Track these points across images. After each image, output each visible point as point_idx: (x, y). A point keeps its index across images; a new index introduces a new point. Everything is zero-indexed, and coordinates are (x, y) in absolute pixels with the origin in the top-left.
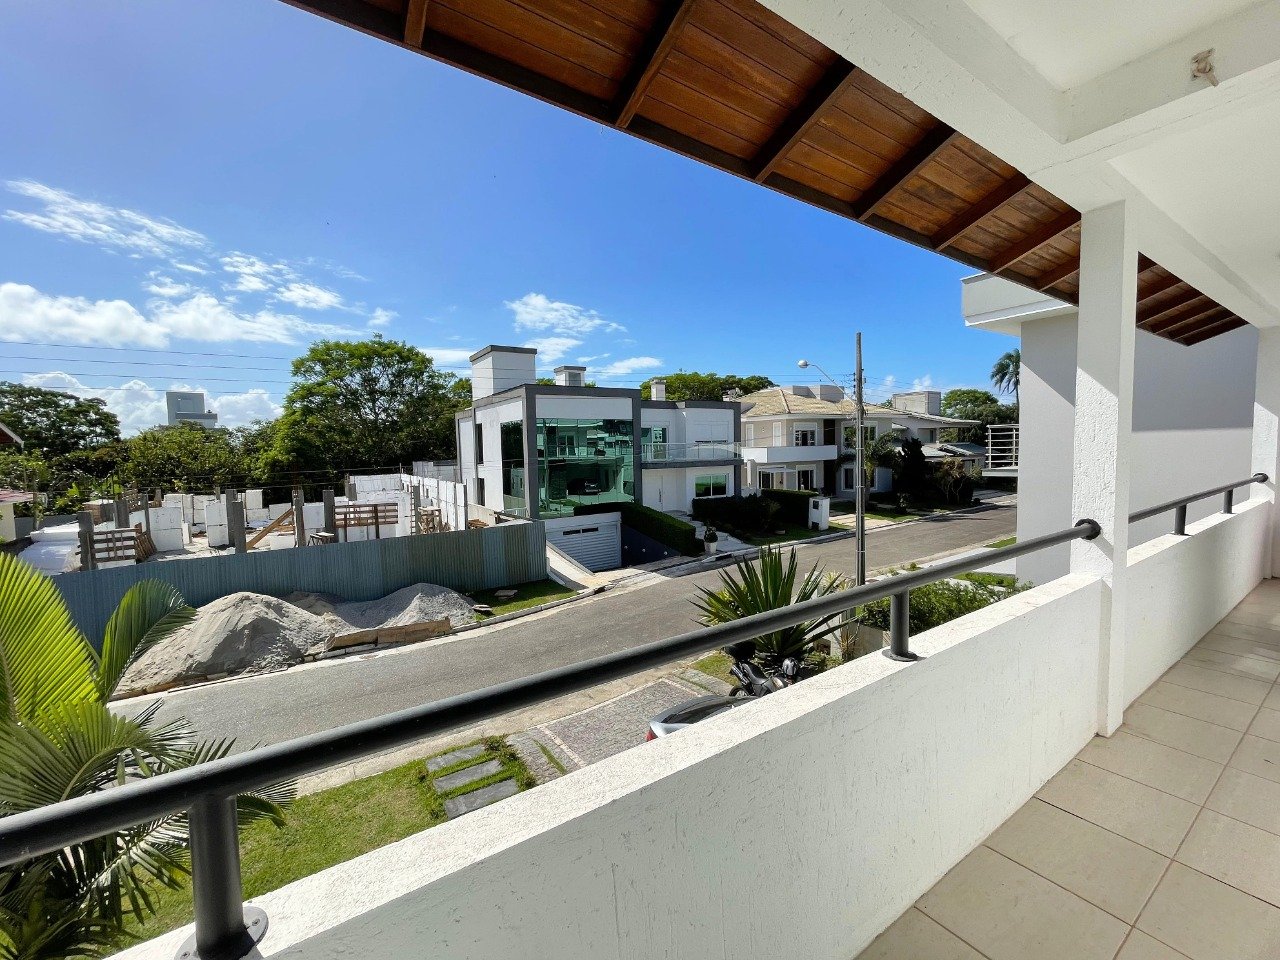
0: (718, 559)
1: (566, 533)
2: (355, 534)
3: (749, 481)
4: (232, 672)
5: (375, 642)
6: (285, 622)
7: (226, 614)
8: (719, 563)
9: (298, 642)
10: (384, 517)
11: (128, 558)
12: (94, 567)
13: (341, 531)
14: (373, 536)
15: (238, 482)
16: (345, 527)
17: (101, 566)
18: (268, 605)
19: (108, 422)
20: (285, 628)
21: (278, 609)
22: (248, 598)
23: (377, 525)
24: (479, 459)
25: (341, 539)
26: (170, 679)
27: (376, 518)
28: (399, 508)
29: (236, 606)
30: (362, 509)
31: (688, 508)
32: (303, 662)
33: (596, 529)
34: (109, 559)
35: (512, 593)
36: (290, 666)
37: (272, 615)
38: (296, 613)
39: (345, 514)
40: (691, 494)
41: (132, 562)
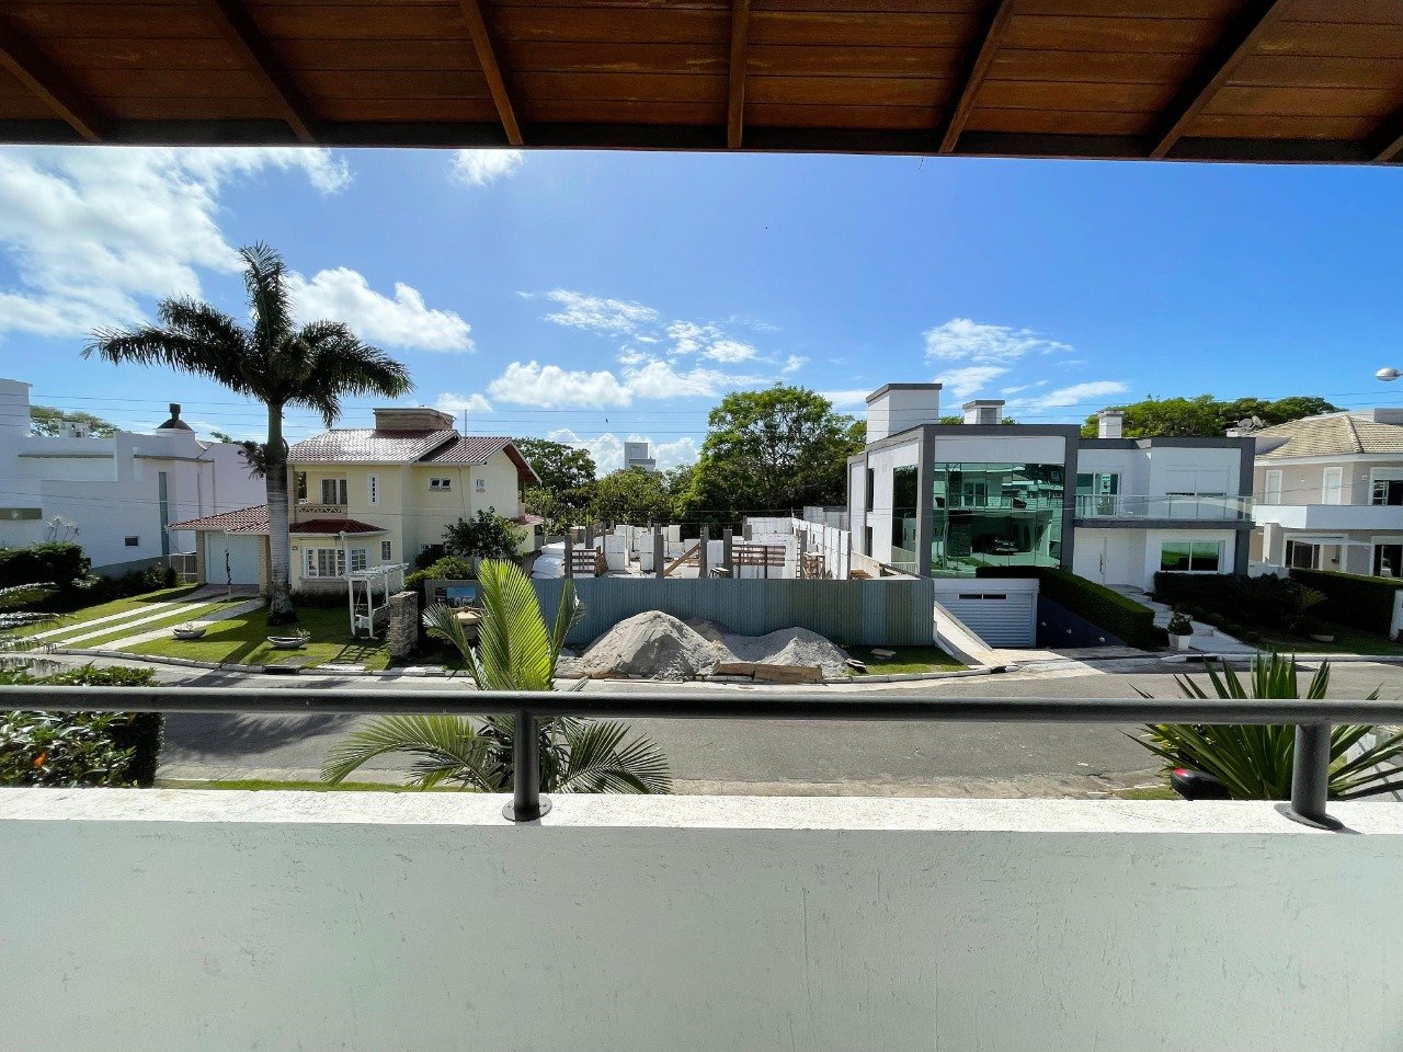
0: (1190, 660)
1: (962, 596)
2: (748, 572)
3: (1266, 553)
4: (645, 676)
5: (753, 676)
6: (684, 642)
7: (644, 627)
8: (1192, 665)
9: (692, 662)
10: (773, 559)
11: (590, 572)
12: (572, 576)
13: (735, 568)
14: (762, 576)
15: (664, 519)
16: (739, 564)
17: (575, 576)
18: (673, 625)
19: (588, 467)
20: (684, 648)
21: (680, 630)
22: (659, 616)
23: (766, 565)
24: (869, 506)
25: (735, 576)
26: (606, 671)
27: (766, 559)
28: (788, 552)
29: (652, 621)
30: (755, 549)
31: (1147, 583)
32: (694, 680)
33: (1003, 597)
34: (579, 572)
35: (890, 654)
36: (685, 680)
37: (675, 635)
38: (693, 637)
39: (740, 552)
40: (1153, 565)
41: (592, 576)
